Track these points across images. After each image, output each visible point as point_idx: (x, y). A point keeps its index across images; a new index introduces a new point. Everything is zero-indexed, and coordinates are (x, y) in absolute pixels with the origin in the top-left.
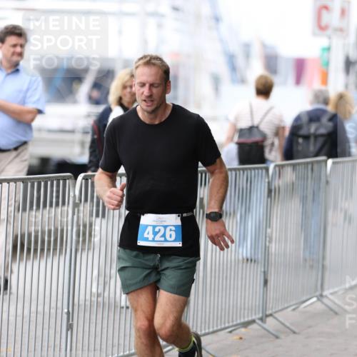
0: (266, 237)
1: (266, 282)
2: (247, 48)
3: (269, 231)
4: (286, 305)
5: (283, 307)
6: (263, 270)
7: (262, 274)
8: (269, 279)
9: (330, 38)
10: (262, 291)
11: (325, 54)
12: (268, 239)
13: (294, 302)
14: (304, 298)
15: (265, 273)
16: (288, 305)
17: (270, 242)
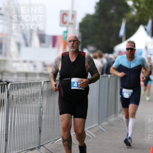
0: (40, 112)
1: (40, 131)
2: (31, 31)
3: (41, 109)
4: (49, 141)
5: (47, 142)
6: (39, 126)
7: (39, 128)
8: (41, 130)
9: (67, 27)
10: (38, 135)
11: (65, 34)
12: (41, 113)
13: (52, 140)
14: (57, 138)
15: (40, 128)
16: (50, 141)
17: (42, 114)
